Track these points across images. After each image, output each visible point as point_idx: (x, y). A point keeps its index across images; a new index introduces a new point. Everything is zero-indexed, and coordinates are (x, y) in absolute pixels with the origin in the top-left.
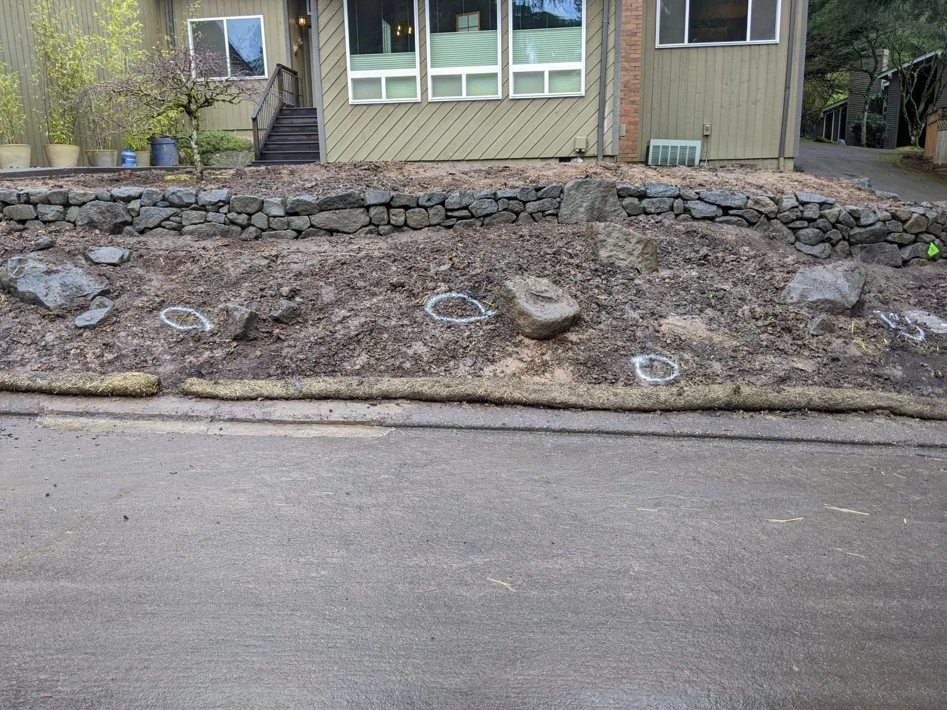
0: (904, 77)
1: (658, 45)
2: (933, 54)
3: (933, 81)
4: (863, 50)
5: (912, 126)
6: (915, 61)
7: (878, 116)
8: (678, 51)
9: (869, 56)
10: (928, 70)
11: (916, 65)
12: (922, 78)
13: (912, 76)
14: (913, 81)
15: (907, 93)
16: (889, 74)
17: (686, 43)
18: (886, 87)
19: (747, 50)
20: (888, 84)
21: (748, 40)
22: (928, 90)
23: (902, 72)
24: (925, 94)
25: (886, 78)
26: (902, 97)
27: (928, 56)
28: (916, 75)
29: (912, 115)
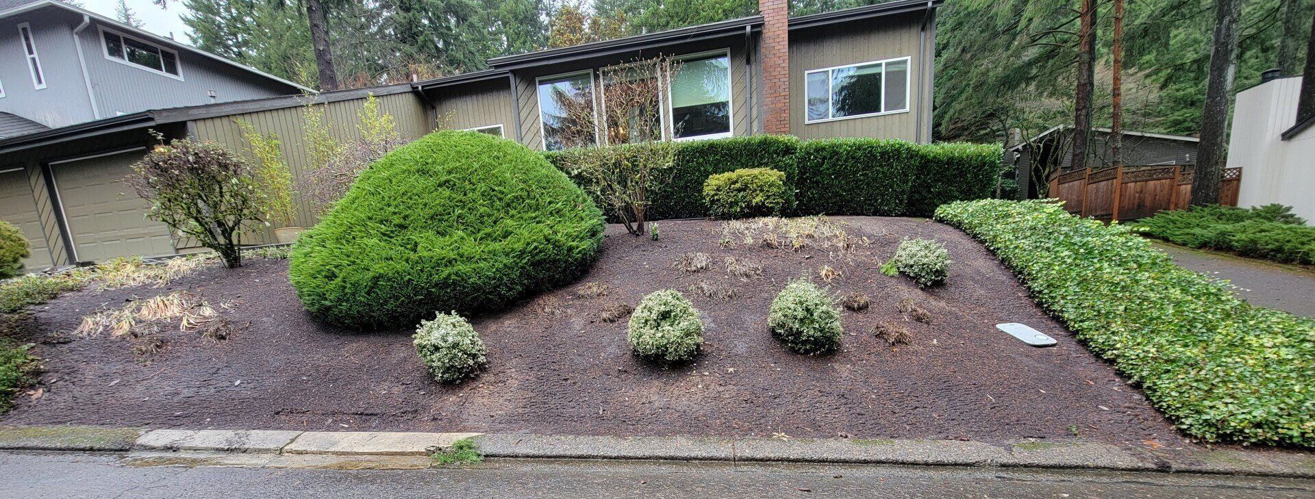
0: (1032, 148)
1: (807, 122)
2: (1056, 128)
3: (1057, 148)
4: (998, 130)
5: (1039, 187)
6: (1041, 135)
7: (1011, 181)
8: (824, 125)
9: (1003, 136)
10: (1052, 141)
11: (1042, 139)
12: (1047, 147)
13: (1038, 147)
14: (1039, 151)
15: (1035, 160)
16: (1020, 147)
17: (831, 119)
18: (1018, 158)
19: (882, 120)
20: (1019, 156)
21: (883, 112)
22: (1052, 156)
23: (1030, 144)
24: (1050, 160)
25: (1017, 150)
26: (1031, 164)
27: (1052, 130)
28: (1041, 146)
29: (1039, 177)
